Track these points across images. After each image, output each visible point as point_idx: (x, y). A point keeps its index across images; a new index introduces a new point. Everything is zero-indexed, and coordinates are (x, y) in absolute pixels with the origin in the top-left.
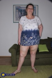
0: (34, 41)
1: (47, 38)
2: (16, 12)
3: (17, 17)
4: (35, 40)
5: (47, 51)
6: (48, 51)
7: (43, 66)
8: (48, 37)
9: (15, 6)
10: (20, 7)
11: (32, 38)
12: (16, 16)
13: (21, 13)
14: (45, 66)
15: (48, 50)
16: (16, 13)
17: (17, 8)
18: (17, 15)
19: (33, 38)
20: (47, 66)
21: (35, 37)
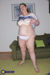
3: (16, 16)
6: (45, 46)
7: (41, 59)
8: (45, 34)
9: (13, 6)
10: (18, 6)
14: (42, 59)
17: (15, 7)
18: (16, 14)
20: (44, 59)
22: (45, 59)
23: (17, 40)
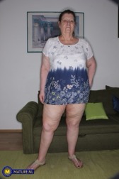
0: (75, 94)
1: (105, 88)
2: (33, 27)
3: (36, 40)
4: (79, 92)
5: (105, 117)
6: (107, 118)
7: (96, 152)
9: (30, 15)
10: (42, 16)
11: (72, 86)
12: (33, 37)
13: (46, 31)
14: (99, 152)
15: (107, 115)
16: (33, 30)
18: (36, 35)
19: (74, 87)
20: (104, 152)
21: (77, 85)
22: (108, 152)
23: (37, 102)
